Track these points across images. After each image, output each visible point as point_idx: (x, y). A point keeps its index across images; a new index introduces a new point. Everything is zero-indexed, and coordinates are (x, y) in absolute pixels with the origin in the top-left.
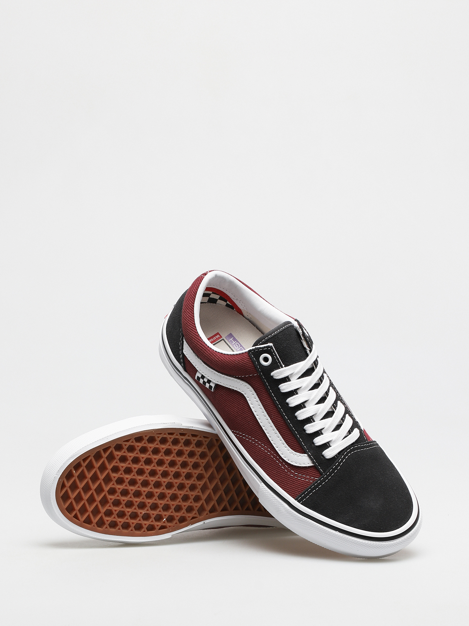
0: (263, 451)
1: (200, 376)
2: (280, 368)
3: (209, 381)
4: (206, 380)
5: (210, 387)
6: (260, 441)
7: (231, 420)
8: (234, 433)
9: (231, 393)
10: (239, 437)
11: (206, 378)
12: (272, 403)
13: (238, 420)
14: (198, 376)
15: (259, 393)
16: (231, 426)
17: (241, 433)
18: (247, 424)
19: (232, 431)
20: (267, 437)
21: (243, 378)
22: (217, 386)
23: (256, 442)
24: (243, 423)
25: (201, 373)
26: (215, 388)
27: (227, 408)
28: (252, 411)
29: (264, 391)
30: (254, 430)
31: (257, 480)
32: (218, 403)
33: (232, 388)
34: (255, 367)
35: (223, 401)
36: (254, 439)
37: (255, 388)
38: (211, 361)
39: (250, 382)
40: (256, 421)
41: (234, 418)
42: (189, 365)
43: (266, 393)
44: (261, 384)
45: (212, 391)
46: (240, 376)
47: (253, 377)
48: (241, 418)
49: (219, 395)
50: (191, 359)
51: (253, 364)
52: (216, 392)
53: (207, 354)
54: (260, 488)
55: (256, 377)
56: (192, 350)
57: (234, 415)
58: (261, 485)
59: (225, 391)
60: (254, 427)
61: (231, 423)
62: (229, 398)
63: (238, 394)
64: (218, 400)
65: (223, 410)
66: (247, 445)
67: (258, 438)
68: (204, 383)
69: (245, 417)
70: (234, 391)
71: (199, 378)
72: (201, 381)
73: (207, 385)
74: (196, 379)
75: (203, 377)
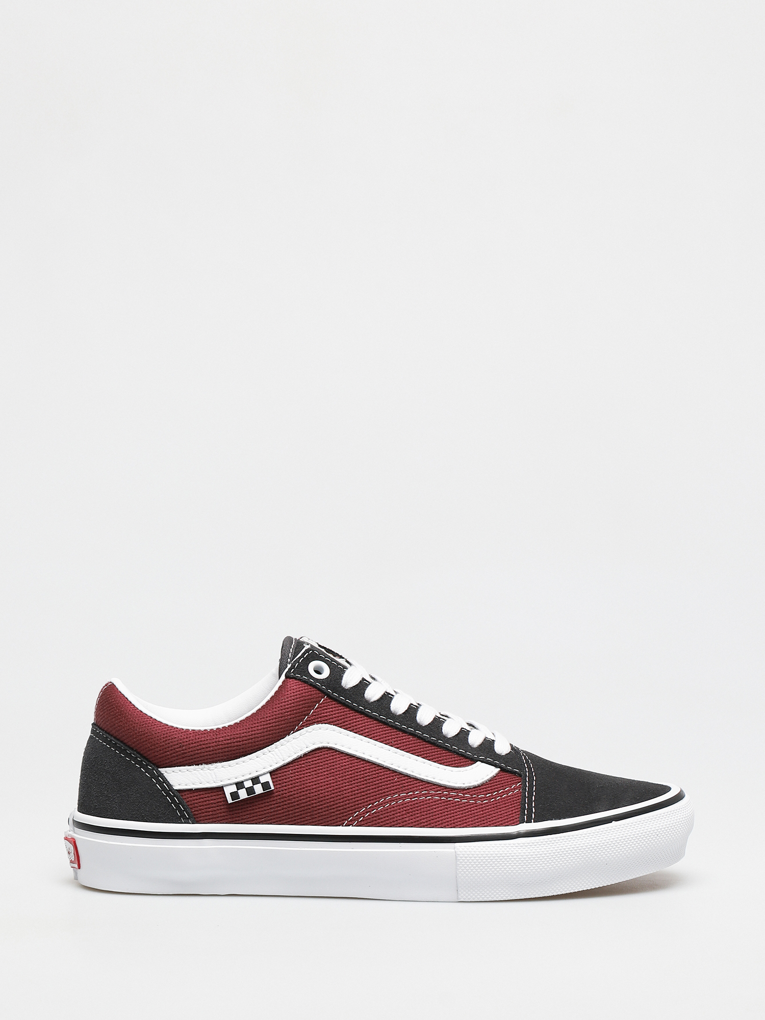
0: (418, 802)
1: (234, 789)
2: (346, 671)
3: (255, 780)
4: (248, 784)
5: (265, 785)
6: (402, 791)
7: (333, 805)
8: (350, 823)
9: (303, 764)
10: (364, 821)
11: (247, 780)
12: (376, 723)
13: (346, 790)
14: (230, 793)
15: (347, 725)
16: (338, 816)
17: (364, 809)
18: (363, 783)
19: (344, 825)
20: (408, 776)
21: (306, 721)
22: (274, 777)
23: (396, 799)
24: (357, 788)
25: (233, 784)
26: (273, 782)
27: (312, 793)
28: (358, 758)
29: (351, 715)
30: (381, 783)
31: (444, 848)
32: (293, 800)
33: (301, 753)
34: (315, 687)
35: (300, 789)
36: (392, 796)
37: (336, 721)
38: (240, 742)
39: (323, 719)
40: (375, 767)
41: (337, 796)
42: (200, 799)
43: (357, 716)
44: (340, 708)
45: (273, 788)
46: (301, 723)
47: (321, 707)
48: (348, 782)
49: (285, 786)
50: (200, 780)
51: (309, 684)
52: (278, 786)
53: (225, 740)
54: (457, 856)
55: (324, 703)
56: (192, 767)
57: (333, 790)
58: (456, 850)
59: (292, 770)
60: (378, 778)
61: (337, 811)
62: (307, 773)
63: (318, 753)
64: (288, 796)
65: (309, 803)
66: (387, 816)
67: (396, 791)
68: (250, 791)
69: (353, 775)
70: (308, 756)
71: (234, 795)
72: (243, 794)
73: (258, 789)
74: (230, 801)
75: (240, 785)
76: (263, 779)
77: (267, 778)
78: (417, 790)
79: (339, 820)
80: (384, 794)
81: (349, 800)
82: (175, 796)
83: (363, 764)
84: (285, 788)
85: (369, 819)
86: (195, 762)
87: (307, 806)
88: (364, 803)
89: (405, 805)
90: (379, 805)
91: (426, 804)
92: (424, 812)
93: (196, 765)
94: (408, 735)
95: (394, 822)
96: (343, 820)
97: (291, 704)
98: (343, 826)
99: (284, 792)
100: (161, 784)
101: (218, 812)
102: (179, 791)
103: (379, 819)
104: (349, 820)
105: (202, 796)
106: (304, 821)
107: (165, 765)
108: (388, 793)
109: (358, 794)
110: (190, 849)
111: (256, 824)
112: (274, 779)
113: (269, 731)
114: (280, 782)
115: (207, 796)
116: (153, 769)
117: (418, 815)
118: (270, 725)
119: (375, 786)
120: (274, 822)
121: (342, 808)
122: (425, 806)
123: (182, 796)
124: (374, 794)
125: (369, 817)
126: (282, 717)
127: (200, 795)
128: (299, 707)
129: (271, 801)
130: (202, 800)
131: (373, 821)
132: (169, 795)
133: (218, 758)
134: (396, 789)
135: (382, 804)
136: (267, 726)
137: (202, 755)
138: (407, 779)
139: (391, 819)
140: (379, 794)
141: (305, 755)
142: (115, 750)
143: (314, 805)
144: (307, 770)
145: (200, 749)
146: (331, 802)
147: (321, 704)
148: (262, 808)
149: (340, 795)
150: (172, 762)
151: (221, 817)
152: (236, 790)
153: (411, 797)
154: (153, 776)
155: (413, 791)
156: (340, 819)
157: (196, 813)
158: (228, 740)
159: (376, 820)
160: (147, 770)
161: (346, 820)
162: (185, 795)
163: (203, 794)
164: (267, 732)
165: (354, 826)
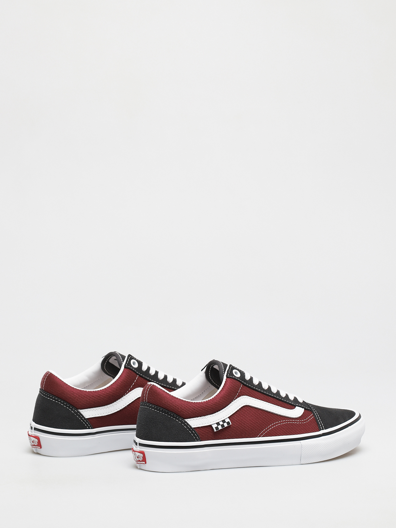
1: (216, 425)
3: (224, 421)
4: (221, 423)
5: (228, 423)
7: (253, 429)
8: (260, 436)
9: (239, 413)
10: (265, 435)
11: (220, 421)
16: (255, 433)
17: (264, 430)
18: (262, 419)
20: (277, 415)
21: (238, 395)
22: (230, 419)
23: (275, 425)
24: (260, 421)
26: (231, 421)
28: (259, 409)
30: (269, 418)
31: (297, 443)
33: (238, 408)
34: (238, 380)
36: (273, 424)
39: (243, 393)
40: (265, 412)
41: (254, 425)
42: (202, 431)
43: (254, 392)
44: (248, 389)
45: (231, 424)
46: (236, 396)
47: (241, 389)
48: (257, 419)
50: (202, 423)
51: (236, 380)
52: (233, 423)
54: (302, 446)
56: (198, 418)
58: (302, 444)
59: (236, 416)
60: (267, 417)
61: (255, 431)
63: (244, 408)
64: (237, 427)
66: (274, 432)
69: (258, 416)
70: (241, 409)
71: (217, 428)
72: (220, 427)
73: (226, 425)
74: (215, 430)
75: (218, 424)
77: (228, 420)
79: (256, 435)
81: (259, 426)
82: (193, 430)
83: (260, 411)
84: (235, 423)
85: (267, 433)
86: (200, 415)
88: (264, 427)
89: (279, 427)
90: (270, 428)
92: (286, 429)
93: (200, 417)
94: (272, 398)
95: (276, 434)
97: (230, 389)
98: (258, 437)
99: (235, 425)
100: (186, 426)
101: (209, 435)
102: (194, 428)
103: (270, 433)
104: (260, 434)
106: (242, 437)
107: (187, 418)
108: (272, 422)
109: (262, 423)
110: (200, 452)
111: (224, 439)
114: (233, 421)
115: (205, 429)
116: (182, 420)
118: (225, 399)
119: (267, 420)
120: (231, 438)
122: (286, 426)
123: (196, 430)
124: (267, 423)
127: (202, 429)
128: (234, 390)
129: (229, 429)
132: (190, 430)
133: (208, 413)
134: (274, 420)
137: (202, 412)
140: (269, 423)
142: (162, 413)
143: (246, 430)
145: (202, 410)
147: (242, 387)
148: (226, 432)
150: (190, 416)
153: (280, 423)
154: (182, 422)
155: (280, 421)
157: (201, 437)
160: (179, 421)
161: (258, 435)
165: (262, 437)
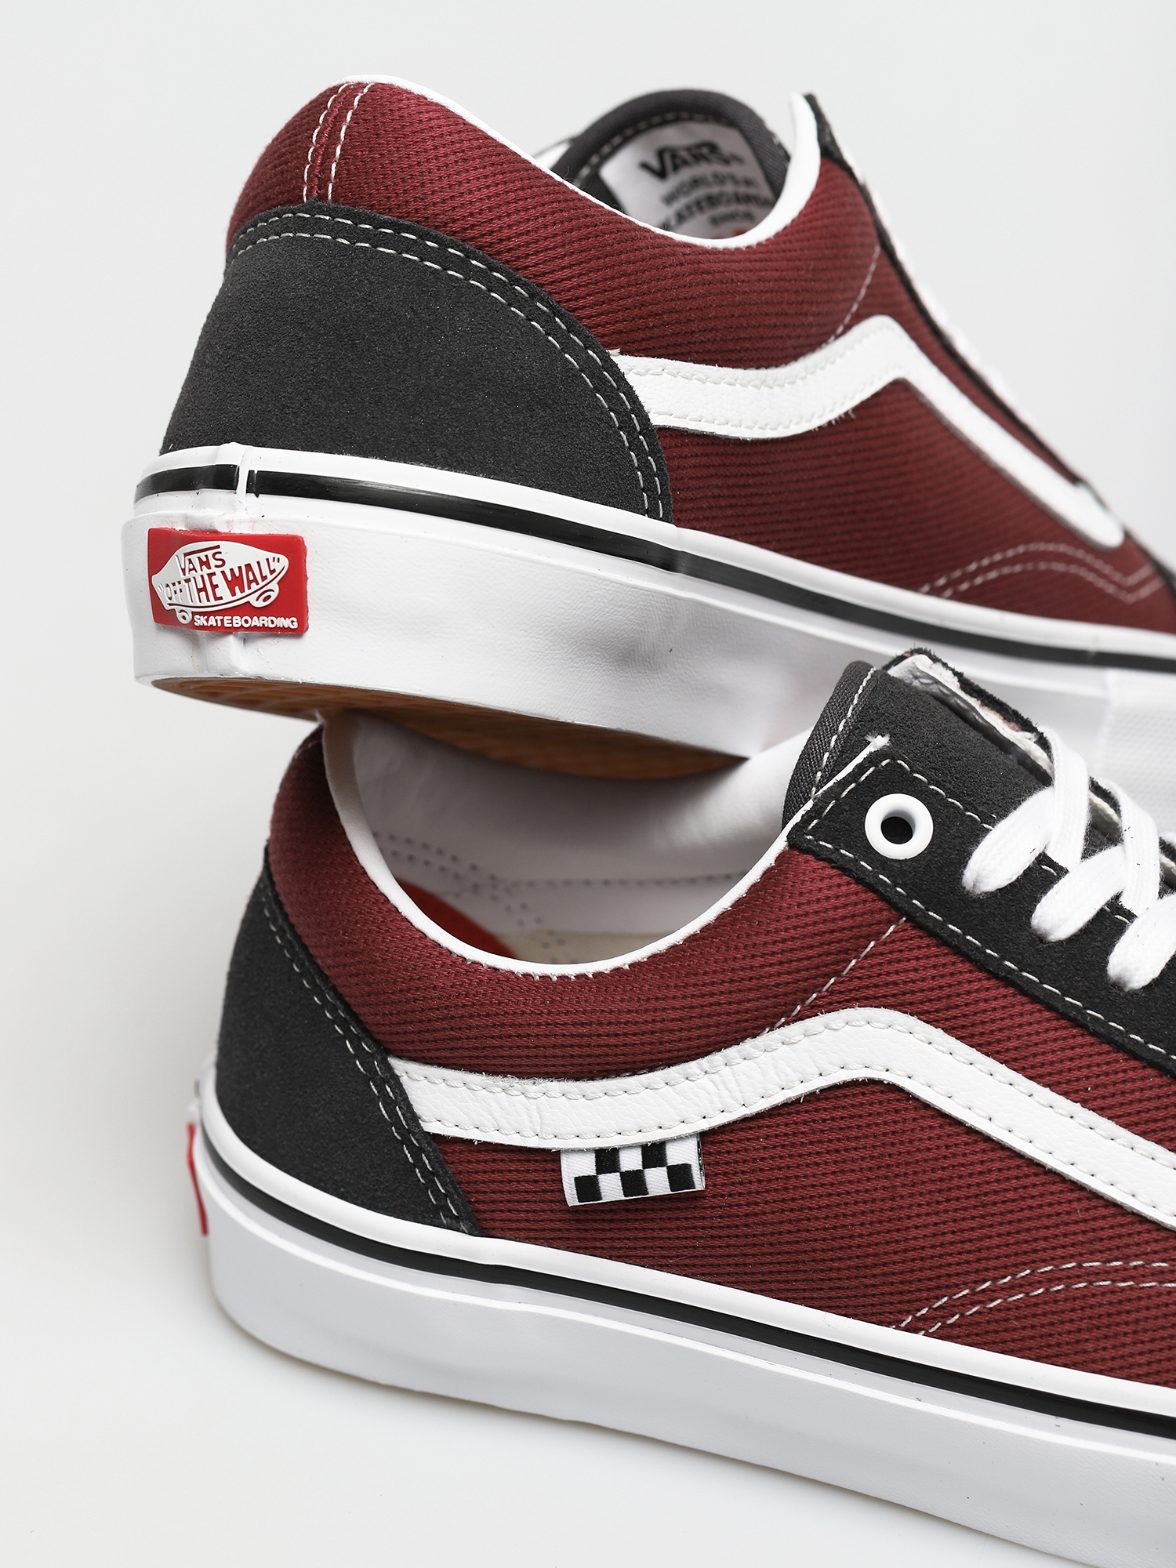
0: (1135, 1295)
1: (586, 1166)
2: (988, 831)
3: (654, 1153)
4: (631, 1161)
5: (681, 1173)
6: (1092, 1255)
7: (875, 1265)
8: (921, 1324)
9: (805, 1123)
10: (959, 1326)
11: (630, 1147)
12: (1048, 1020)
13: (917, 1227)
14: (576, 1179)
15: (955, 1018)
16: (887, 1299)
17: (966, 1292)
18: (975, 1213)
19: (903, 1325)
21: (831, 992)
22: (706, 1149)
23: (1069, 1278)
24: (952, 1226)
25: (588, 1150)
26: (703, 1166)
27: (817, 1219)
28: (972, 1131)
29: (975, 986)
30: (1029, 1219)
32: (760, 1229)
33: (799, 1090)
34: (871, 886)
35: (784, 1201)
36: (1056, 1266)
37: (922, 1003)
38: (617, 1035)
39: (882, 991)
40: (1019, 1167)
41: (887, 1243)
42: (493, 1172)
43: (993, 993)
44: (942, 960)
45: (700, 1185)
46: (814, 996)
47: (882, 954)
48: (928, 1204)
49: (741, 1183)
50: (495, 1120)
51: (853, 878)
52: (720, 1180)
53: (574, 1024)
55: (893, 942)
56: (481, 1078)
57: (880, 1222)
59: (767, 1137)
60: (1023, 1205)
61: (884, 1284)
62: (809, 1154)
63: (854, 1095)
64: (747, 1215)
65: (803, 1246)
66: (1033, 1327)
67: (1072, 1250)
68: (633, 1182)
69: (945, 1185)
70: (819, 1100)
71: (587, 1186)
72: (611, 1188)
73: (657, 1182)
74: (572, 1197)
75: (607, 1159)
76: (676, 1155)
77: (684, 1154)
78: (1137, 1257)
79: (887, 1308)
80: (1034, 1256)
81: (922, 1259)
82: (423, 1148)
83: (984, 1151)
84: (740, 1189)
85: (978, 1324)
86: (485, 1065)
87: (797, 1252)
88: (967, 1273)
89: (1092, 1301)
90: (1012, 1288)
91: (1158, 1307)
92: (1145, 1331)
93: (488, 1074)
94: (1144, 1068)
95: (1049, 1346)
96: (900, 1312)
97: (784, 941)
98: (898, 1328)
99: (735, 1200)
100: (390, 1105)
101: (544, 1216)
102: (437, 1138)
103: (1006, 1330)
104: (919, 1314)
105: (501, 1166)
106: (788, 1290)
107: (406, 1055)
108: (1044, 1255)
109: (952, 1243)
112: (710, 1154)
113: (709, 1016)
114: (728, 1169)
115: (513, 1167)
116: (375, 1055)
117: (1124, 1340)
118: (712, 1000)
119: (1008, 1228)
120: (703, 1274)
121: (900, 1278)
122: (1154, 1312)
123: (445, 1153)
124: (1003, 1251)
125: (978, 1318)
126: (751, 979)
127: (494, 1161)
128: (810, 952)
129: (695, 1218)
130: (498, 1177)
131: (987, 1332)
133: (553, 1069)
134: (1073, 1245)
135: (1021, 1286)
136: (701, 1001)
138: (1114, 1216)
139: (1041, 1336)
140: (1016, 1254)
141: (811, 1097)
143: (819, 1256)
144: (811, 1143)
146: (868, 1256)
147: (885, 943)
148: (670, 1229)
149: (897, 1242)
151: (552, 1230)
152: (593, 1172)
153: (1114, 1274)
154: (372, 1074)
155: (1126, 1259)
156: (892, 1308)
157: (481, 1207)
158: (582, 1024)
159: (996, 1332)
160: (358, 1054)
161: (908, 1312)
162: (453, 1152)
163: (503, 1161)
164: (700, 1017)
165: (932, 1335)
